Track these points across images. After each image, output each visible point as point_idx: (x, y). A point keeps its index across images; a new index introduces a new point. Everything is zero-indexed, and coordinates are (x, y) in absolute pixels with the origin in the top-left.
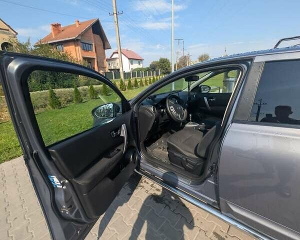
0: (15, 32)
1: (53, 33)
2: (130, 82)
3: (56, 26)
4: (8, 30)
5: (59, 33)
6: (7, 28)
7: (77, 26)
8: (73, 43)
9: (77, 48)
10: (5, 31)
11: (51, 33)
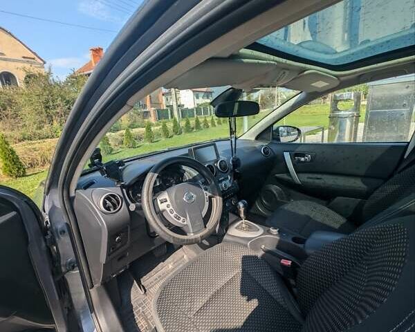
0: (42, 60)
1: (92, 60)
2: (188, 123)
3: (97, 51)
6: (33, 56)
10: (29, 60)
11: (91, 61)
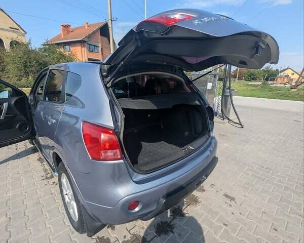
0: (24, 31)
1: (62, 33)
3: (66, 27)
4: (18, 29)
5: (68, 33)
7: (86, 28)
8: (80, 44)
9: (83, 49)
10: (14, 30)
